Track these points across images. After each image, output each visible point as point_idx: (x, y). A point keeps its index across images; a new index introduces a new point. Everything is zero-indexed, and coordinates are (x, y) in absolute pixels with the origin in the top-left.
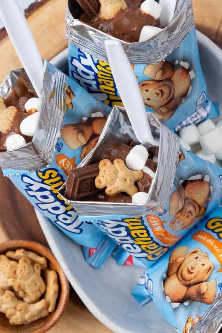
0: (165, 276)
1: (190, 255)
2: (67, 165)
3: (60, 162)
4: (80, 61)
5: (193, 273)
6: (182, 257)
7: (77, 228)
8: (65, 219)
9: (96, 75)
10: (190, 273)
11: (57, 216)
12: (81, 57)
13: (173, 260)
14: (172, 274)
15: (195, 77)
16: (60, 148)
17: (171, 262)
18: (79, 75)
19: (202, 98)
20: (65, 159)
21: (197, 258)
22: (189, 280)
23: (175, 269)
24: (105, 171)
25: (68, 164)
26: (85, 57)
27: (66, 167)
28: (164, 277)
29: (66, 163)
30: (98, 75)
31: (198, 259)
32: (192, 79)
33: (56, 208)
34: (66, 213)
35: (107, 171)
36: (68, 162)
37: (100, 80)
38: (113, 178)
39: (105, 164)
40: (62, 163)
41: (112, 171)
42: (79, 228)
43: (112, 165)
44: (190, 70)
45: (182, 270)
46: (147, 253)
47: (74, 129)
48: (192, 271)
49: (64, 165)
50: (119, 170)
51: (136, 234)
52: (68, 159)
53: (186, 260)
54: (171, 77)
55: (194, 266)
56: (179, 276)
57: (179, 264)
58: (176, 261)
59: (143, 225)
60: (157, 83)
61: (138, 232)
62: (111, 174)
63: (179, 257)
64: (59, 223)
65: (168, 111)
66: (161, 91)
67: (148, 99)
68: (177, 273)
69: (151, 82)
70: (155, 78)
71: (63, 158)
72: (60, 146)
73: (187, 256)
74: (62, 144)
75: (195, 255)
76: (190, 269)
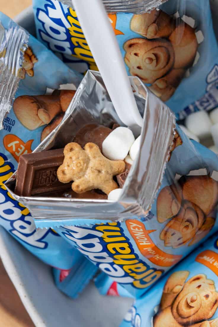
0: (156, 310)
1: (191, 282)
2: (19, 149)
3: (9, 146)
4: (47, 13)
5: (193, 307)
6: (181, 285)
7: (39, 241)
8: (22, 227)
9: (68, 32)
10: (189, 307)
11: (12, 222)
12: (49, 8)
13: (168, 289)
14: (166, 308)
15: (204, 40)
16: (11, 126)
17: (166, 292)
18: (47, 34)
19: (215, 73)
20: (17, 142)
21: (199, 286)
22: (188, 317)
23: (169, 301)
24: (71, 158)
25: (21, 148)
26: (53, 7)
27: (18, 152)
28: (154, 312)
29: (18, 146)
30: (70, 32)
31: (201, 288)
32: (199, 42)
33: (9, 212)
34: (22, 218)
35: (74, 158)
36: (21, 146)
37: (74, 40)
38: (81, 167)
39: (71, 150)
40: (12, 146)
41: (80, 158)
42: (44, 240)
43: (82, 151)
44: (196, 30)
45: (179, 303)
46: (133, 277)
47: (32, 103)
48: (192, 304)
49: (14, 149)
50: (91, 158)
51: (114, 249)
52: (21, 142)
53: (185, 289)
54: (170, 35)
55: (195, 298)
56: (175, 310)
57: (175, 295)
58: (172, 290)
59: (123, 235)
60: (150, 43)
61: (117, 246)
62: (80, 163)
63: (176, 285)
64: (15, 232)
65: (167, 87)
66: (155, 55)
67: (139, 68)
68: (172, 306)
69: (141, 41)
70: (146, 35)
71: (15, 140)
72: (11, 124)
73: (187, 284)
74: (14, 121)
75: (198, 283)
76: (189, 301)
